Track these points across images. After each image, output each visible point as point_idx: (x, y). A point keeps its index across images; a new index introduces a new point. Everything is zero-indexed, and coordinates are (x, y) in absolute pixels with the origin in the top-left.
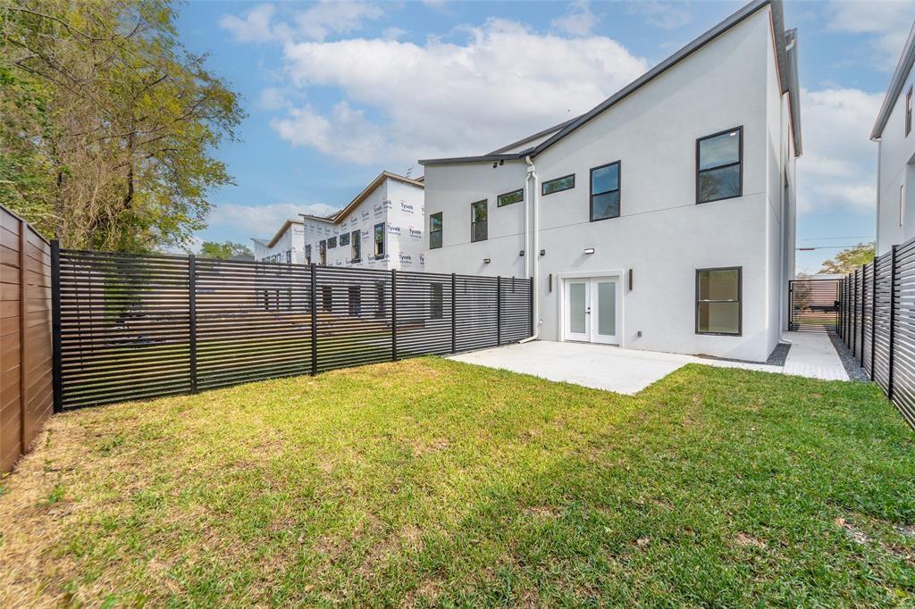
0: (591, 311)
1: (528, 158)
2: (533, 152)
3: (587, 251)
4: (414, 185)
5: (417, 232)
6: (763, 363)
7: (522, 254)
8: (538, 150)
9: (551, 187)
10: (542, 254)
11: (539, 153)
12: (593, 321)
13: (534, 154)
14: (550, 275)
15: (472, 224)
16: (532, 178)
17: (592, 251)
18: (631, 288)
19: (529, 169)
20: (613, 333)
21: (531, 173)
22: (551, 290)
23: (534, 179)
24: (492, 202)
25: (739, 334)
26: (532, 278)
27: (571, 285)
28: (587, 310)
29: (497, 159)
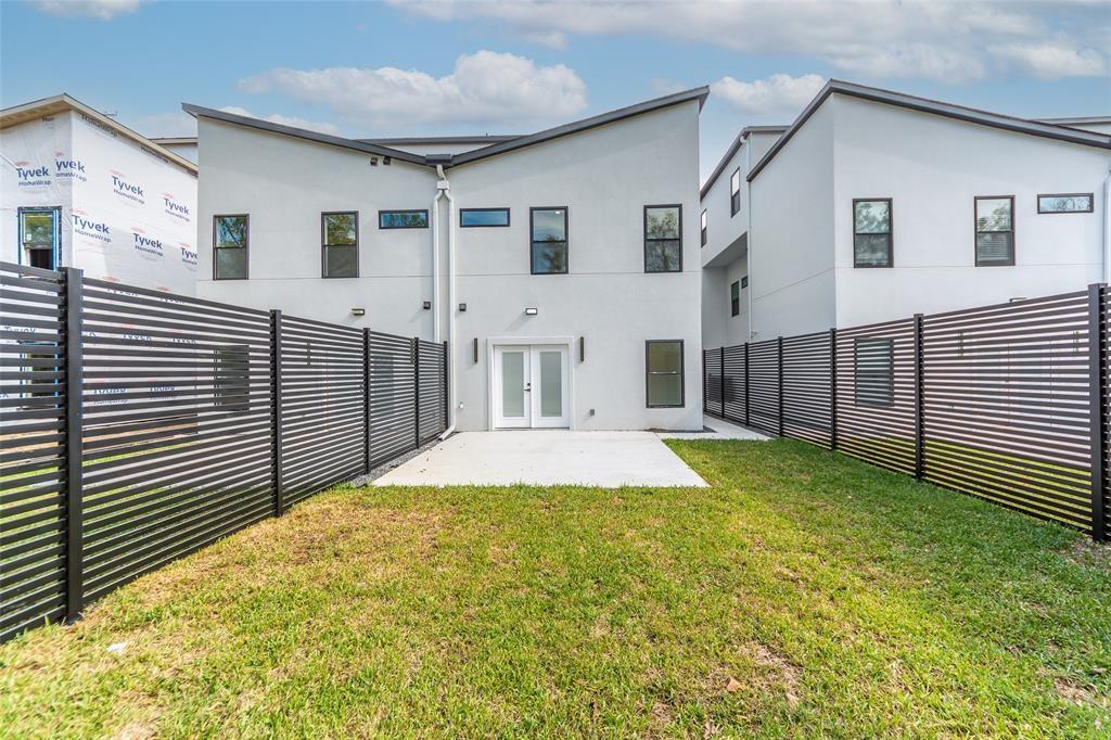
0: (532, 387)
1: (440, 167)
2: (449, 161)
3: (529, 311)
4: (144, 148)
5: (153, 243)
6: (699, 432)
7: (427, 306)
8: (456, 161)
9: (473, 218)
10: (462, 309)
11: (456, 165)
12: (534, 400)
13: (450, 164)
14: (476, 340)
15: (324, 247)
16: (444, 198)
17: (534, 311)
18: (582, 360)
19: (440, 185)
20: (558, 413)
21: (443, 190)
22: (476, 361)
23: (448, 200)
24: (368, 219)
25: (683, 405)
26: (445, 342)
27: (504, 354)
28: (526, 387)
29: (381, 152)
